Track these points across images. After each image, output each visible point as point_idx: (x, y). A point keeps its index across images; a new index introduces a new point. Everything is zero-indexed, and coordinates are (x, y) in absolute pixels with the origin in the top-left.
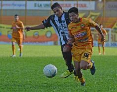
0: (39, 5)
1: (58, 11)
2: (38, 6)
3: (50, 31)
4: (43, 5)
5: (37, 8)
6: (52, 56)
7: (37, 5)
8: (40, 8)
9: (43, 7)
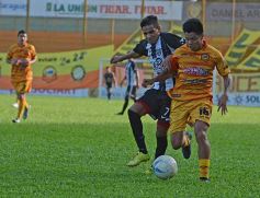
0: (58, 7)
1: (152, 32)
2: (56, 10)
3: (81, 66)
4: (66, 7)
5: (52, 14)
6: (83, 122)
7: (53, 8)
8: (58, 15)
9: (67, 11)
